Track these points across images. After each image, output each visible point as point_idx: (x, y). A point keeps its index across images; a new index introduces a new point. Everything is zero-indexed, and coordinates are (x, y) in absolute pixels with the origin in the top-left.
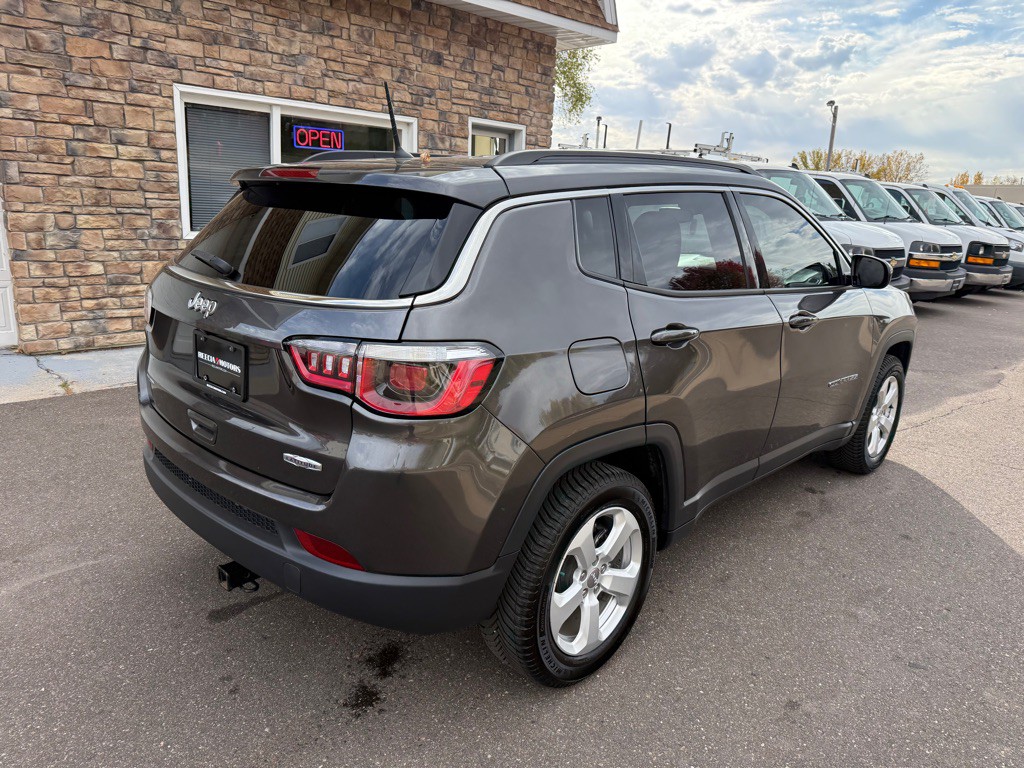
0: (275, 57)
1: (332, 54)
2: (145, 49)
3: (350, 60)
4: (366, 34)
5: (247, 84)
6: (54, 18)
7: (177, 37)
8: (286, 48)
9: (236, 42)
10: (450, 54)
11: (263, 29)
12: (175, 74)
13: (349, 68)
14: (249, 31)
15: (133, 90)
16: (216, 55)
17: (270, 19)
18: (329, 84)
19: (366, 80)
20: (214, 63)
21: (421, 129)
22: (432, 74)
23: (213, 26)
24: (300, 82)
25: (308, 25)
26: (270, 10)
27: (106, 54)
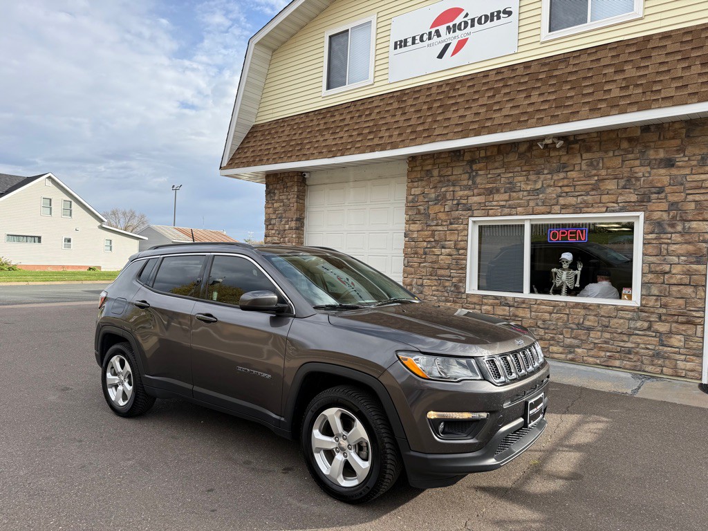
0: (525, 193)
1: (565, 182)
2: (458, 204)
3: (579, 183)
4: (595, 163)
5: (506, 211)
6: (426, 200)
7: (473, 196)
8: (532, 187)
9: (502, 191)
10: (685, 156)
11: (520, 180)
12: (470, 213)
13: (578, 188)
14: (510, 183)
15: (451, 224)
16: (491, 199)
17: (524, 173)
18: (562, 201)
19: (591, 193)
20: (490, 204)
21: (646, 219)
22: (662, 176)
23: (491, 186)
24: (540, 204)
25: (549, 169)
26: (524, 168)
27: (442, 210)
